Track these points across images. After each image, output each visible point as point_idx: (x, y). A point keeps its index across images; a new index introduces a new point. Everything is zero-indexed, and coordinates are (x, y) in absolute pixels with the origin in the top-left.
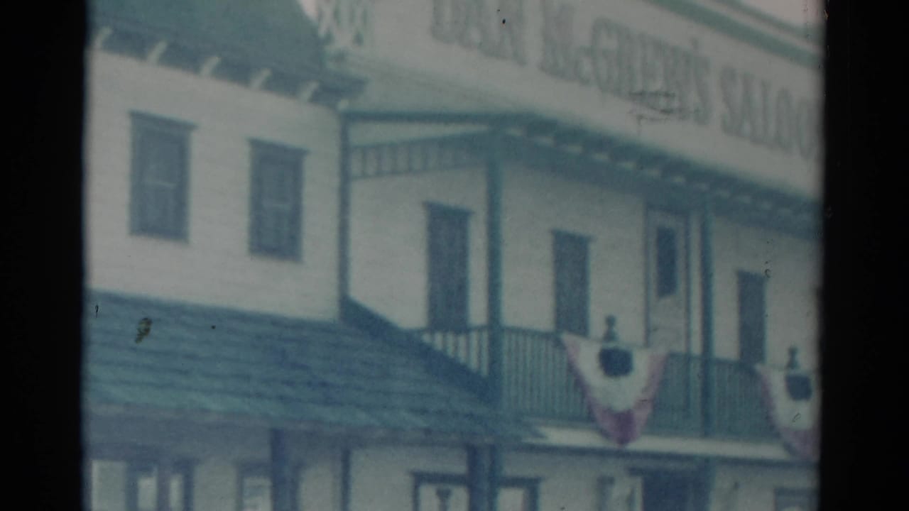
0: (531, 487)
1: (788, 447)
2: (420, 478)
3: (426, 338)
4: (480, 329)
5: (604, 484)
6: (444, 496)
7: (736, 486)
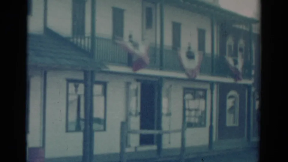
0: (105, 85)
1: (188, 75)
2: (69, 81)
3: (71, 40)
4: (88, 38)
5: (128, 84)
6: (76, 87)
7: (171, 86)
